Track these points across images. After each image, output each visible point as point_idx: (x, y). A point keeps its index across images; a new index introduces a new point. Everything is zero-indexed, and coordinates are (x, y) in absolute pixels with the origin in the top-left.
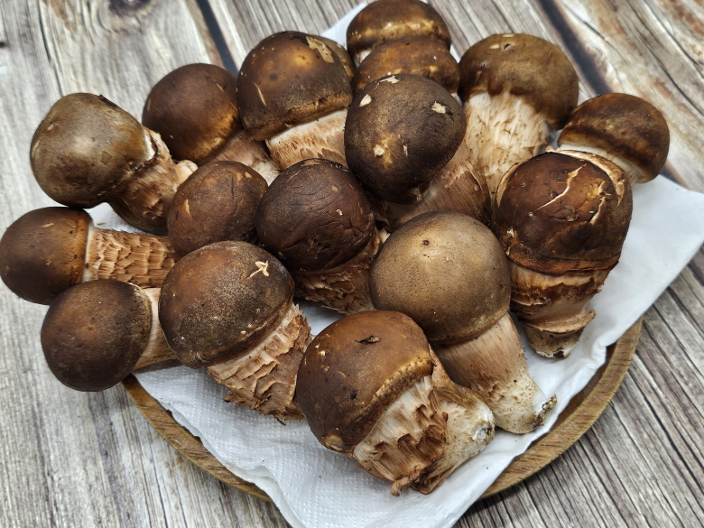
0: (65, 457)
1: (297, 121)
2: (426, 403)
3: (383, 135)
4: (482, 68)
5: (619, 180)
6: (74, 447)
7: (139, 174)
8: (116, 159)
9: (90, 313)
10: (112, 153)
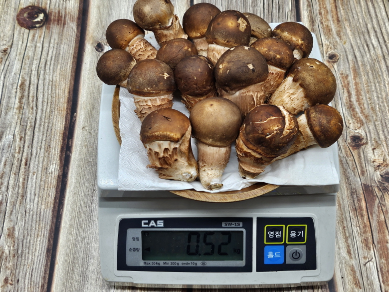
1: (217, 43)
2: (171, 150)
3: (225, 62)
4: (297, 69)
5: (288, 129)
7: (161, 28)
8: (154, 19)
9: (114, 58)
10: (154, 17)
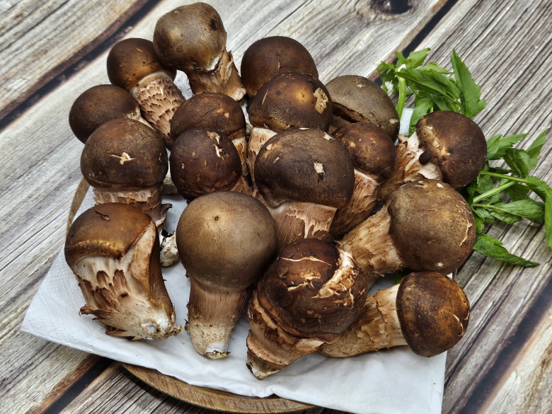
0: (58, 161)
6: (66, 161)
10: (185, 50)
